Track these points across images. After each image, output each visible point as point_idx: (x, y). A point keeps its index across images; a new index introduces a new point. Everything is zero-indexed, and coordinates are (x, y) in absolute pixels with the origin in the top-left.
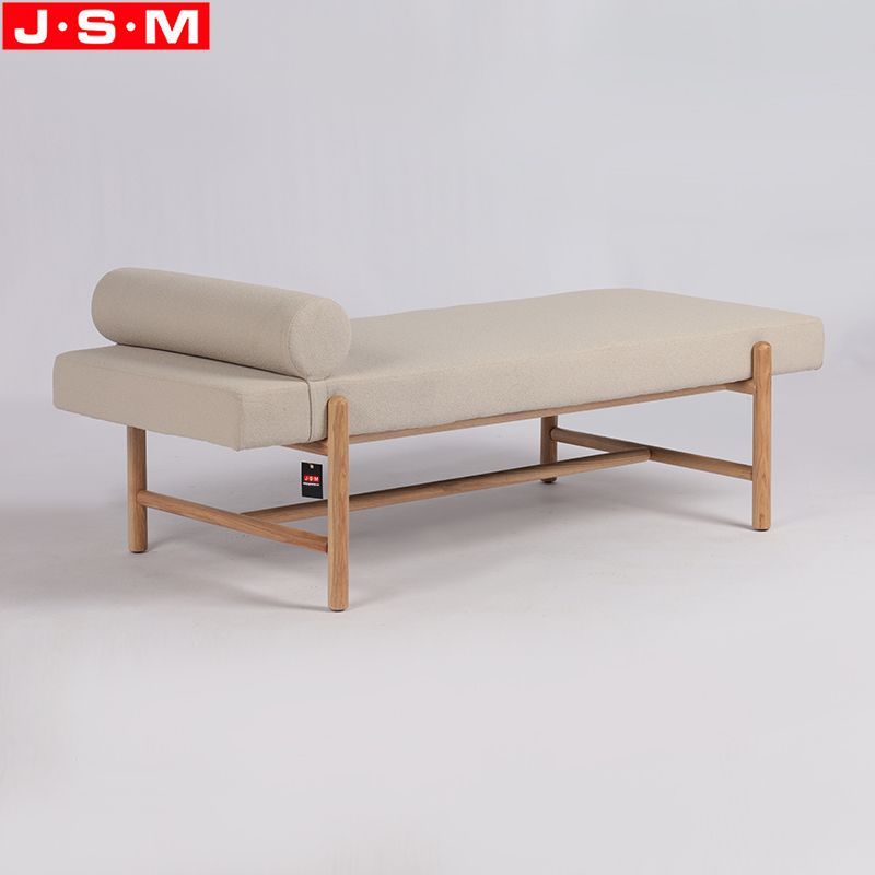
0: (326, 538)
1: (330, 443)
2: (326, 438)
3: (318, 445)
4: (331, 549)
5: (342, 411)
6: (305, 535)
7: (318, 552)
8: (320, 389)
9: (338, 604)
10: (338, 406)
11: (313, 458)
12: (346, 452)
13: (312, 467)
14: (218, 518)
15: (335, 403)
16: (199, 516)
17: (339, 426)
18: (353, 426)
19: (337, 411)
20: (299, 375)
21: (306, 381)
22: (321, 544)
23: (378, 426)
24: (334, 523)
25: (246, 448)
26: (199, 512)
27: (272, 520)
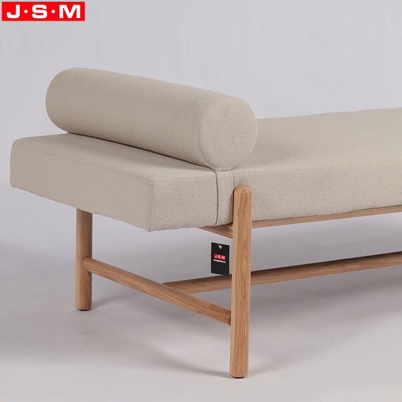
0: (230, 312)
1: (235, 227)
2: (231, 223)
3: (225, 228)
4: (233, 322)
5: (246, 199)
6: (213, 307)
7: (222, 323)
8: (227, 179)
9: (239, 372)
10: (242, 195)
11: (221, 240)
12: (249, 236)
13: (220, 247)
14: (144, 286)
15: (240, 192)
16: (130, 284)
17: (243, 213)
18: (256, 213)
19: (241, 199)
20: (208, 165)
21: (214, 171)
22: (225, 316)
23: (280, 213)
24: (236, 298)
25: (157, 230)
26: (129, 280)
27: (184, 291)
